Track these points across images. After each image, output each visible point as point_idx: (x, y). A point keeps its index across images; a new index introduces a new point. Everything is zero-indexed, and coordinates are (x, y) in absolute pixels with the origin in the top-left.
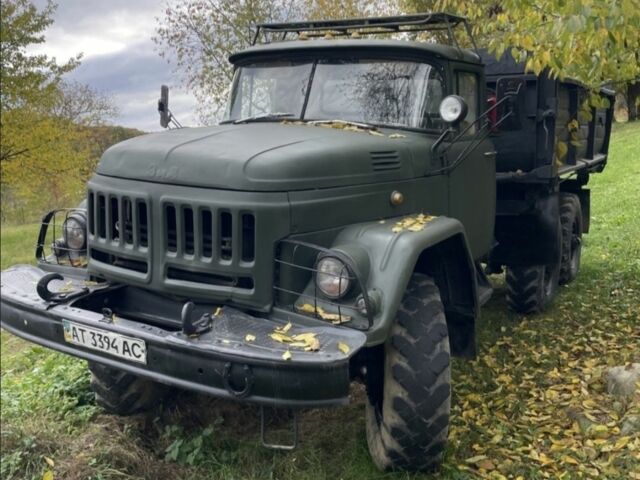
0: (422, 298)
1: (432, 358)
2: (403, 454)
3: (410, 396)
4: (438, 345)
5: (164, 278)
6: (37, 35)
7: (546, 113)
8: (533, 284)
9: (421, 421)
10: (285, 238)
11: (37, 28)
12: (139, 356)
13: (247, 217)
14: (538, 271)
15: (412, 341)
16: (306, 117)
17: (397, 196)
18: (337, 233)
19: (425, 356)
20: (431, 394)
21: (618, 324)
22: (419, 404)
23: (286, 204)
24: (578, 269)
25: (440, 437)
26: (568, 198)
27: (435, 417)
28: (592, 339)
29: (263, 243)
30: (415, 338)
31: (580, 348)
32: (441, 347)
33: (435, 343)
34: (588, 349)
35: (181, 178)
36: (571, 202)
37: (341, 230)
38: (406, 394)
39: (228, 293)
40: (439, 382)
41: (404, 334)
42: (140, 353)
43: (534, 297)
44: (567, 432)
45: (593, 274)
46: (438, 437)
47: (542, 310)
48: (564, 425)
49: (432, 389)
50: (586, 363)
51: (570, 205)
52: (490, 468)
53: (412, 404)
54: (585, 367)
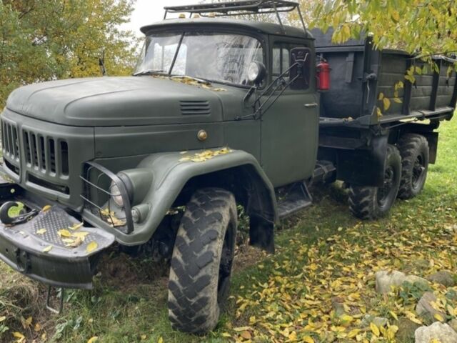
0: (206, 210)
1: (199, 255)
2: (178, 320)
3: (179, 281)
4: (207, 246)
5: (26, 181)
6: (124, 18)
7: (369, 76)
8: (366, 199)
9: (187, 300)
10: (92, 160)
11: (125, 14)
13: (64, 144)
14: (371, 190)
15: (188, 241)
16: (172, 73)
17: (202, 134)
18: (142, 159)
19: (194, 253)
20: (194, 282)
21: (423, 235)
22: (186, 288)
23: (92, 136)
24: (422, 189)
25: (203, 312)
26: (414, 139)
27: (197, 298)
28: (395, 244)
29: (75, 163)
30: (191, 239)
31: (381, 250)
32: (209, 248)
33: (204, 245)
34: (387, 252)
36: (416, 141)
37: (145, 157)
38: (177, 279)
39: (54, 195)
40: (202, 273)
41: (184, 236)
43: (367, 208)
44: (324, 317)
45: (432, 194)
46: (200, 312)
47: (374, 218)
48: (324, 311)
49: (195, 279)
50: (379, 263)
51: (415, 143)
52: (247, 338)
53: (181, 287)
54: (376, 265)
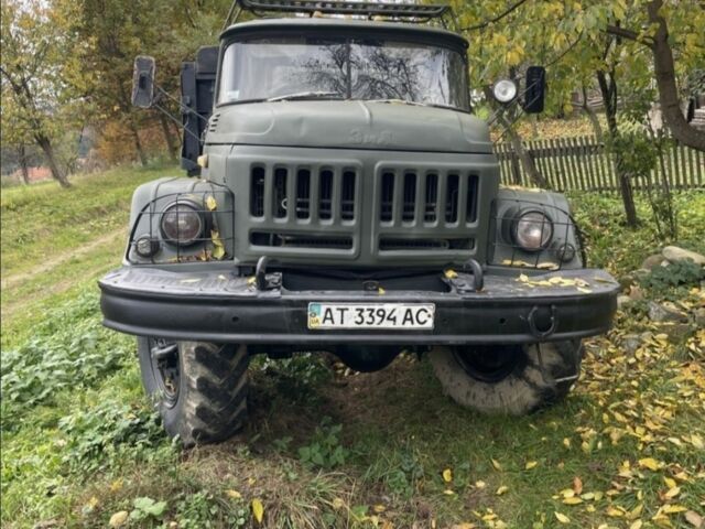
12: (425, 322)
35: (395, 142)
42: (426, 318)
